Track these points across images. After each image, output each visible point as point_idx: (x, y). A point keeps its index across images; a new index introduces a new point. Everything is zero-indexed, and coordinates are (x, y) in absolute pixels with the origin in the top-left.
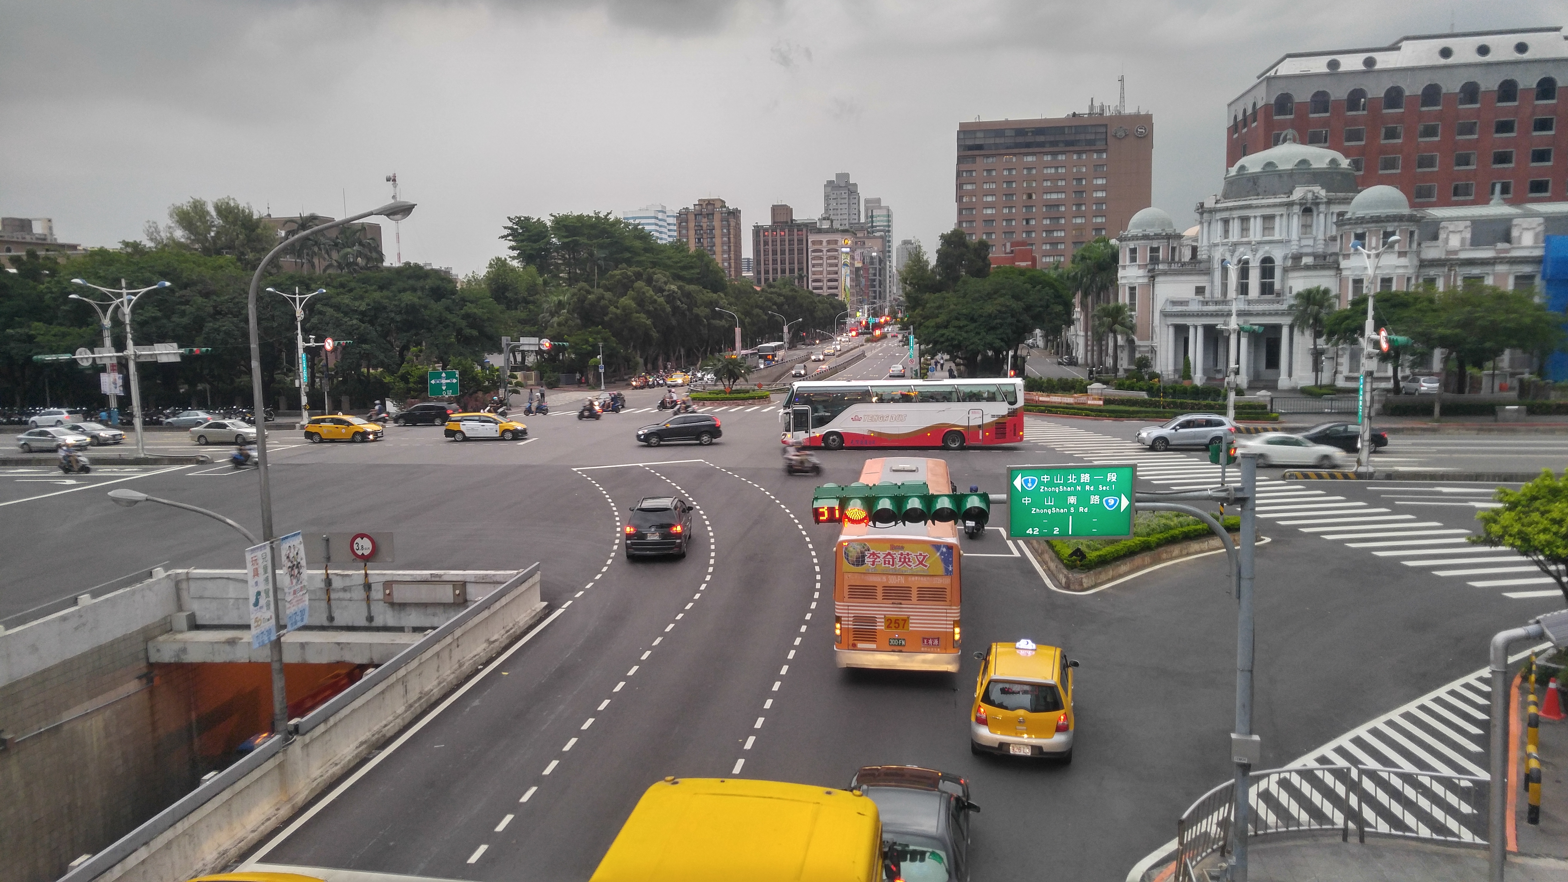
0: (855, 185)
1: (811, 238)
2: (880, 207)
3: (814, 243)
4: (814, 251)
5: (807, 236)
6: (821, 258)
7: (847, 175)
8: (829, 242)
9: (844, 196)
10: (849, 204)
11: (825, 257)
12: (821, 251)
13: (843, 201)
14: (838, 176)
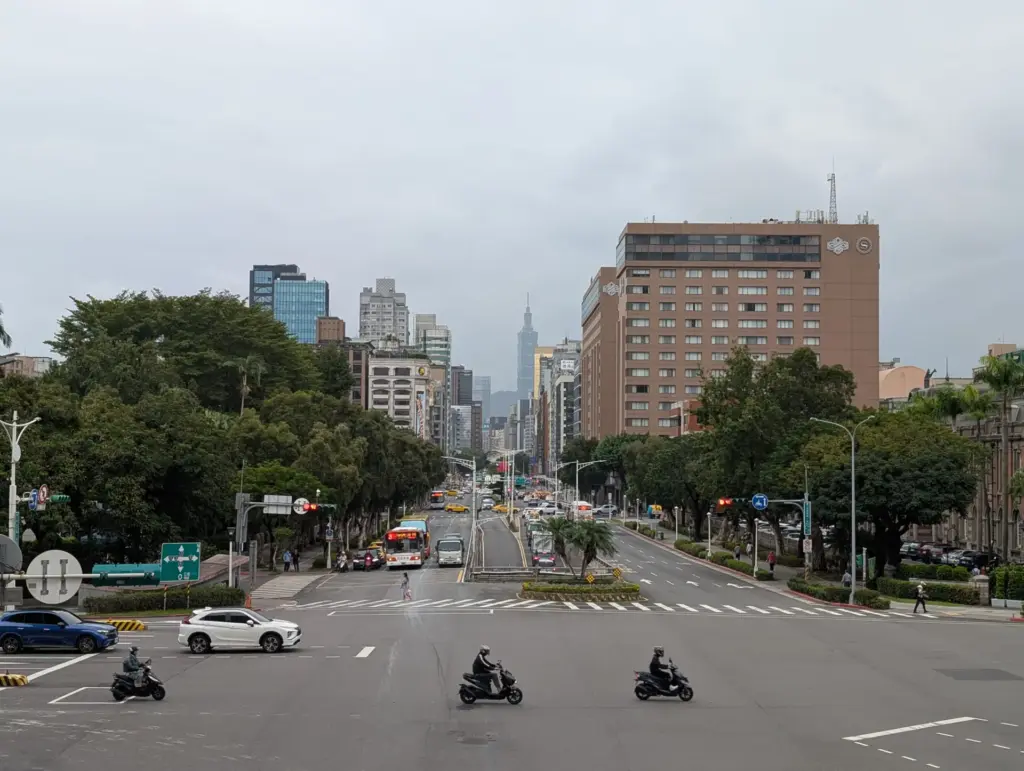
0: (403, 295)
1: (373, 364)
2: (435, 328)
3: (377, 371)
4: (375, 382)
5: (367, 362)
6: (385, 392)
7: (392, 282)
8: (398, 371)
9: (388, 309)
10: (395, 321)
11: (392, 391)
12: (386, 382)
13: (386, 316)
14: (380, 282)
